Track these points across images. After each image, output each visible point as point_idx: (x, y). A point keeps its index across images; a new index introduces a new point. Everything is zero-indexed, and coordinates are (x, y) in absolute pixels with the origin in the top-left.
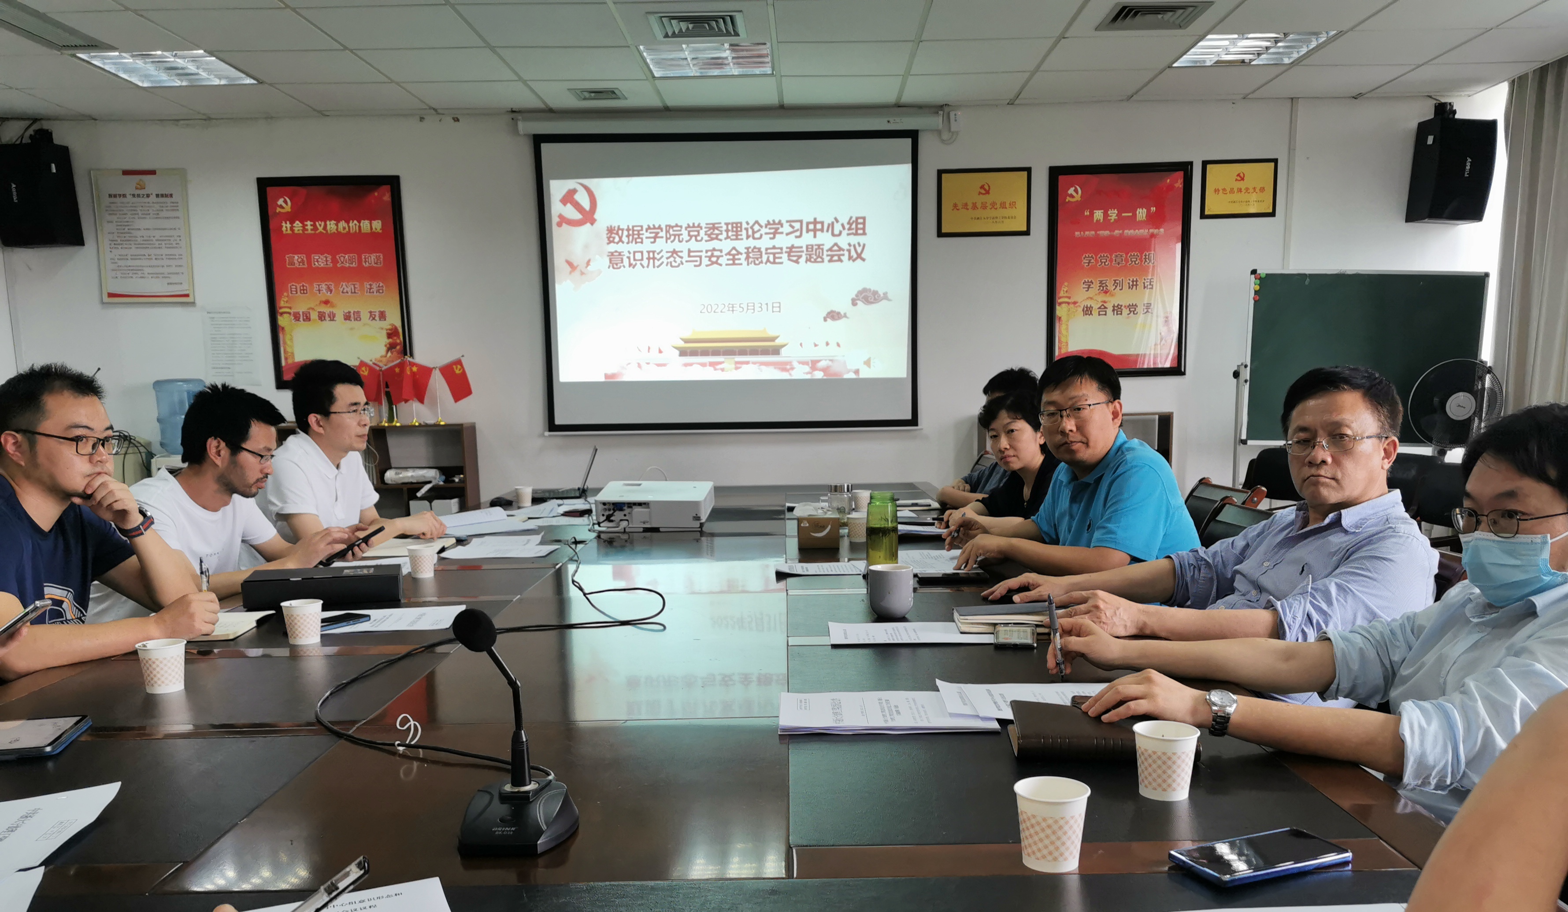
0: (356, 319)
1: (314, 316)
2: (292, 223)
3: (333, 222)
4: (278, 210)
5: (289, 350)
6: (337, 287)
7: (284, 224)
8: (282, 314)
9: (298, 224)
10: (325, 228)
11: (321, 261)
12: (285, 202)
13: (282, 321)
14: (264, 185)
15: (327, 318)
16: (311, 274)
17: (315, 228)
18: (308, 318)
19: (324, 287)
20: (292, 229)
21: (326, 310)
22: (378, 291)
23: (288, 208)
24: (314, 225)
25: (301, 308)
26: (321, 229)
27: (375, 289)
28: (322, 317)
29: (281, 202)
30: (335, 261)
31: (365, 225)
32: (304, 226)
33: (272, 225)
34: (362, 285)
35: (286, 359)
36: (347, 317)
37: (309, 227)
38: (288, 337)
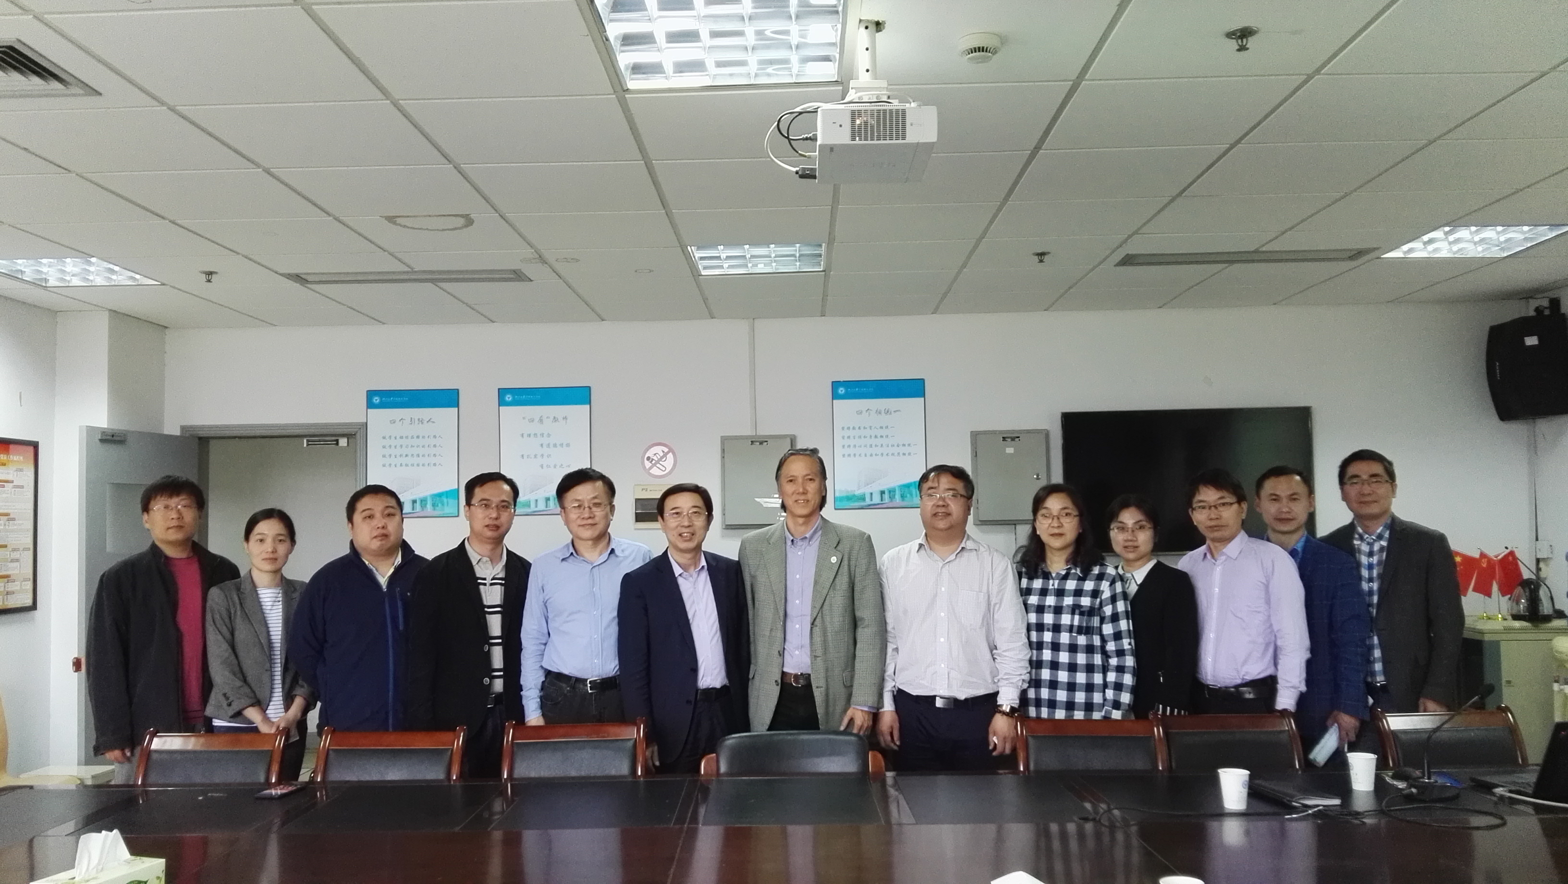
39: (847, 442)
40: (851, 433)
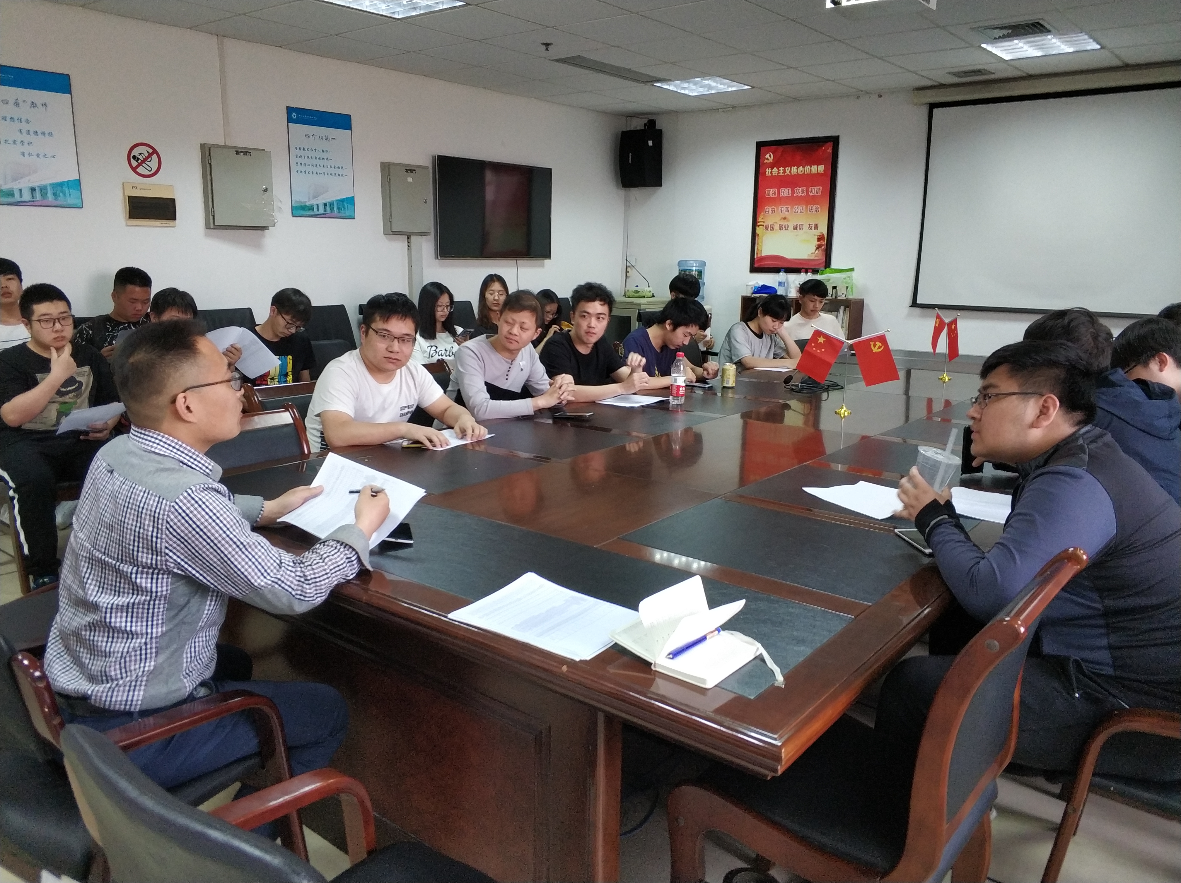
0: (800, 229)
1: (777, 227)
2: (772, 169)
3: (796, 167)
4: (766, 161)
5: (759, 248)
6: (792, 208)
7: (767, 170)
8: (759, 226)
9: (775, 169)
10: (790, 172)
11: (785, 192)
12: (770, 156)
13: (758, 230)
14: (760, 146)
15: (784, 229)
16: (778, 200)
17: (785, 172)
18: (773, 229)
19: (784, 209)
20: (771, 172)
21: (784, 223)
22: (816, 211)
23: (771, 160)
24: (784, 170)
25: (769, 222)
26: (788, 172)
27: (814, 210)
28: (781, 228)
29: (767, 156)
30: (793, 192)
31: (814, 169)
32: (779, 170)
33: (761, 171)
34: (807, 208)
35: (757, 254)
36: (795, 228)
37: (781, 171)
38: (760, 240)
39: (299, 160)
40: (302, 153)
